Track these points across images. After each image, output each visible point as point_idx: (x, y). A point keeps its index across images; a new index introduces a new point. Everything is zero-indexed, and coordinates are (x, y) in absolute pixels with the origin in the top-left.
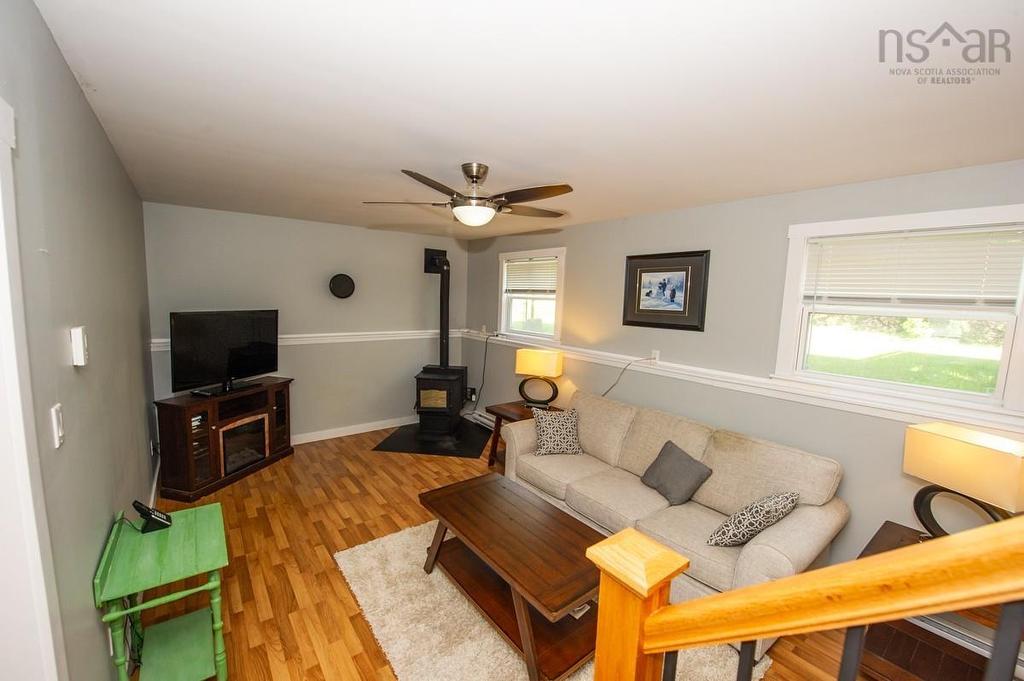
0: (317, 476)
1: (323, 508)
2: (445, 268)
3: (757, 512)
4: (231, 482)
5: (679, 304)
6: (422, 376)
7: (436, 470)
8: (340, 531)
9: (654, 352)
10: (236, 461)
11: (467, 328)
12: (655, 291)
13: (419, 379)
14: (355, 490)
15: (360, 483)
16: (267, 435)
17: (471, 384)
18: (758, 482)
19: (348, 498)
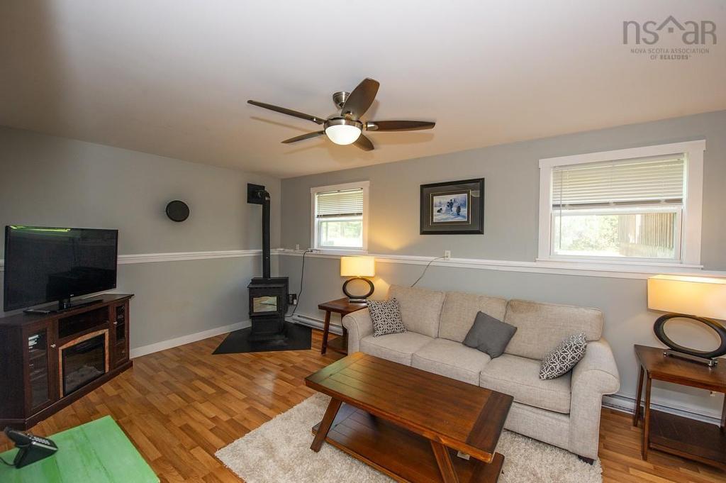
0: (166, 384)
1: (184, 411)
2: (267, 199)
3: (577, 348)
4: (71, 401)
5: (464, 217)
6: (251, 286)
7: (279, 363)
8: (211, 430)
9: (446, 252)
10: (75, 378)
11: (281, 247)
12: (444, 208)
13: (251, 289)
14: (211, 391)
15: (213, 384)
16: (107, 351)
17: (291, 292)
18: (553, 330)
19: (206, 398)
